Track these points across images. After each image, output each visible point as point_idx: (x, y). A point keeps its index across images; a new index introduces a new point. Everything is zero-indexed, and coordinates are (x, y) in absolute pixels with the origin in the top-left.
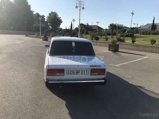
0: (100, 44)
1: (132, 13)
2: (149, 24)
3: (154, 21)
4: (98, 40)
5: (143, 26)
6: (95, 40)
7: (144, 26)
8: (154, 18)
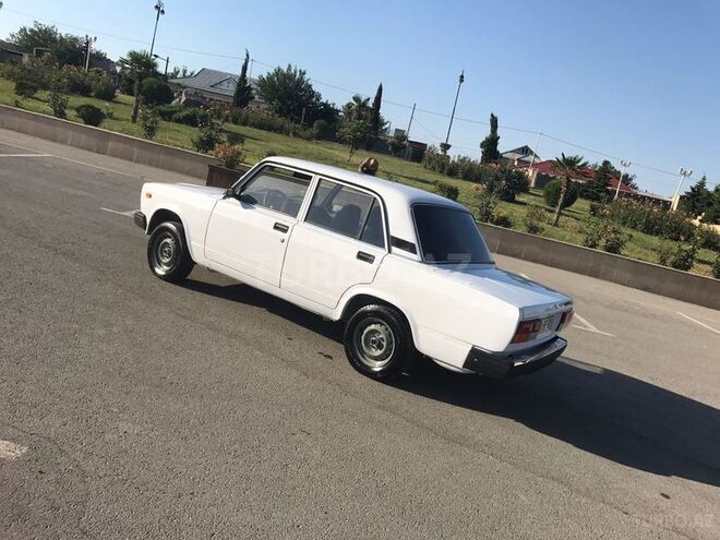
0: (121, 146)
1: (157, 7)
2: (210, 71)
3: (245, 68)
4: (96, 126)
5: (185, 71)
6: (81, 120)
7: (188, 73)
8: (248, 55)
